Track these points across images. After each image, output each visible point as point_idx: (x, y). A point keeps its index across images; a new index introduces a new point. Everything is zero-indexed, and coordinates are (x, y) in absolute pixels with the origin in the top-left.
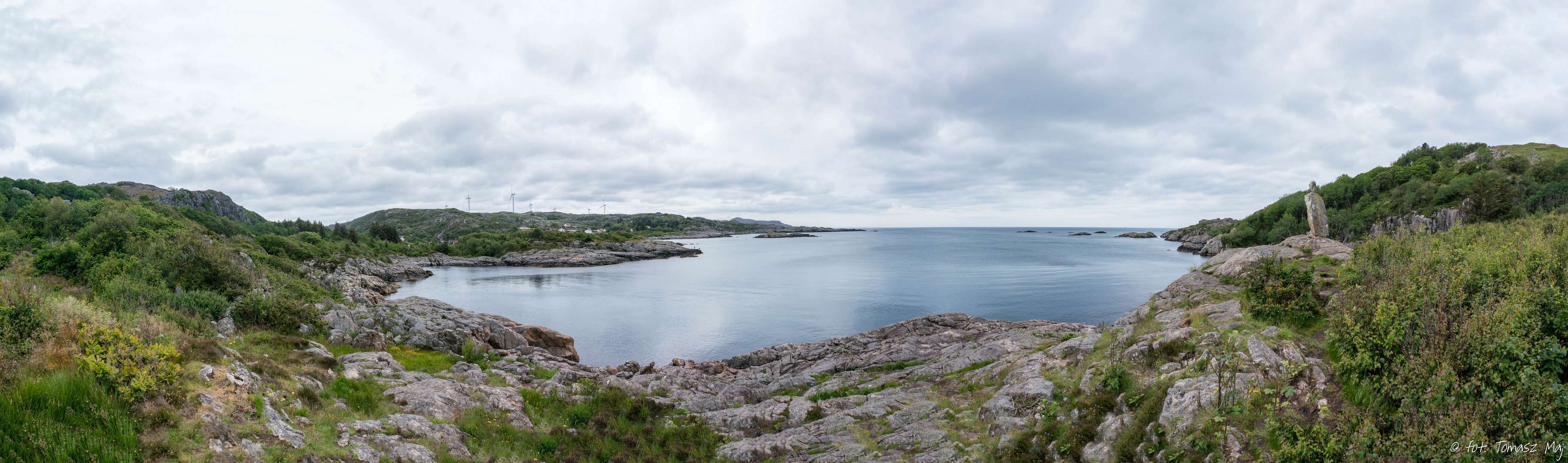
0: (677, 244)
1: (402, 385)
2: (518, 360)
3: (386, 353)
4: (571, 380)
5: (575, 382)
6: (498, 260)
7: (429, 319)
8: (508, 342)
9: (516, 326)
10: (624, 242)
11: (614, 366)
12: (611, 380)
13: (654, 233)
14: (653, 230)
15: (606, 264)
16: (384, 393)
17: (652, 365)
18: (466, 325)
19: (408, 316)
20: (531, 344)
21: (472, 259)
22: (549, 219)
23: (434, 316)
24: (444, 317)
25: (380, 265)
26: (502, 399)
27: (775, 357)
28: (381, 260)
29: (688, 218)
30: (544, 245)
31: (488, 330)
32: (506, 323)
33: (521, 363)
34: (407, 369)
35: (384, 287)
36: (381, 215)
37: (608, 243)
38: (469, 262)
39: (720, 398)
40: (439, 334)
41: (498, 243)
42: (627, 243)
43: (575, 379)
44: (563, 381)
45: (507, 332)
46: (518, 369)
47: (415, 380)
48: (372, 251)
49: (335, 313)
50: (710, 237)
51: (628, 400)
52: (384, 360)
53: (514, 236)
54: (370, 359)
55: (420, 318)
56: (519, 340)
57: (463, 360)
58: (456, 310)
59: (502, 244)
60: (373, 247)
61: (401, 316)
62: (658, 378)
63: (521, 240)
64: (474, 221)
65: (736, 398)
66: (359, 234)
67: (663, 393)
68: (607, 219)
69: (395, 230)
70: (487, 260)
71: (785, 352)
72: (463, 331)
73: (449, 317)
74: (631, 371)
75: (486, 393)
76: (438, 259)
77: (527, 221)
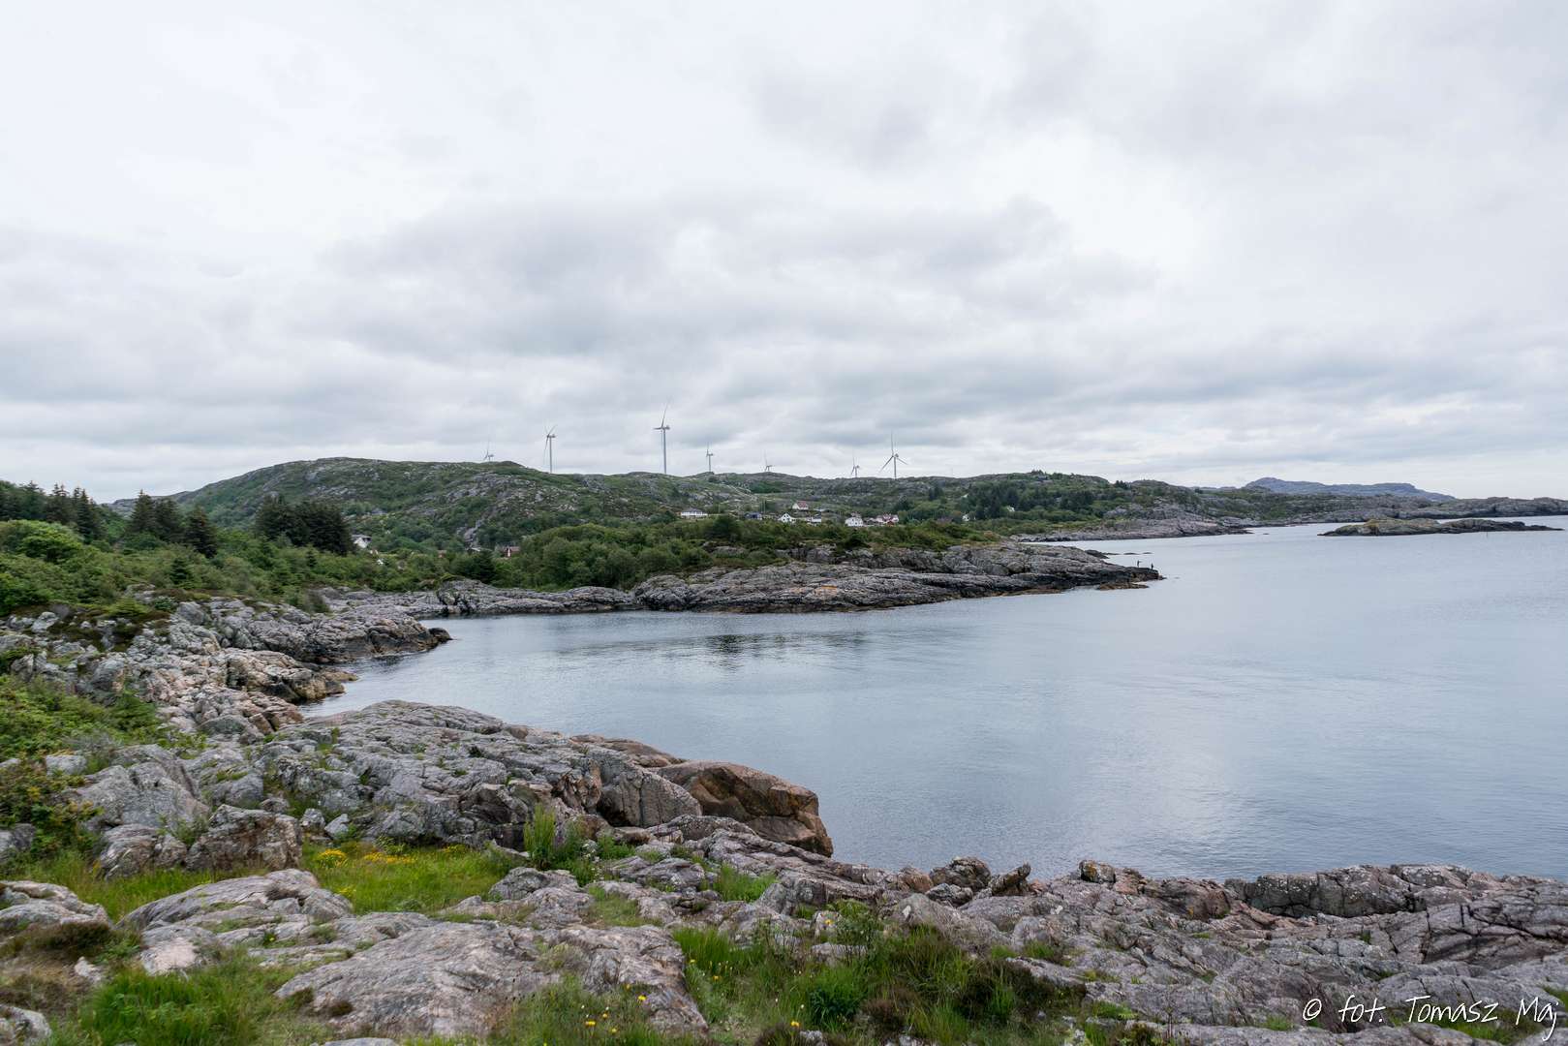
0: (1090, 553)
1: (339, 959)
2: (674, 853)
3: (295, 872)
4: (810, 903)
5: (823, 907)
6: (628, 596)
7: (434, 759)
8: (648, 809)
9: (670, 766)
10: (945, 548)
11: (923, 870)
12: (915, 905)
13: (1026, 524)
14: (1024, 517)
15: (901, 603)
16: (281, 993)
17: (1023, 874)
18: (536, 770)
19: (371, 757)
20: (708, 809)
21: (558, 595)
22: (754, 491)
23: (448, 751)
24: (475, 753)
25: (291, 619)
26: (626, 960)
27: (1401, 900)
28: (295, 603)
29: (1119, 484)
30: (743, 556)
31: (594, 779)
32: (645, 758)
33: (682, 861)
34: (361, 909)
35: (303, 681)
36: (295, 474)
37: (905, 552)
38: (550, 604)
39: (1222, 991)
40: (462, 798)
41: (627, 552)
42: (955, 552)
43: (822, 899)
44: (788, 905)
45: (646, 782)
46: (675, 877)
47: (380, 936)
48: (263, 577)
49: (125, 776)
50: (1184, 534)
51: (958, 961)
52: (286, 895)
53: (668, 535)
54: (242, 897)
55: (406, 761)
56: (677, 801)
57: (527, 863)
58: (511, 730)
59: (635, 554)
60: (268, 566)
61: (350, 759)
62: (1040, 911)
63: (684, 545)
64: (562, 496)
65: (1273, 1001)
66: (221, 530)
67: (1054, 951)
68: (901, 490)
69: (338, 519)
70: (598, 597)
71: (1438, 890)
72: (526, 787)
73: (491, 750)
74: (968, 884)
75: (585, 946)
76: (465, 596)
77: (700, 497)
